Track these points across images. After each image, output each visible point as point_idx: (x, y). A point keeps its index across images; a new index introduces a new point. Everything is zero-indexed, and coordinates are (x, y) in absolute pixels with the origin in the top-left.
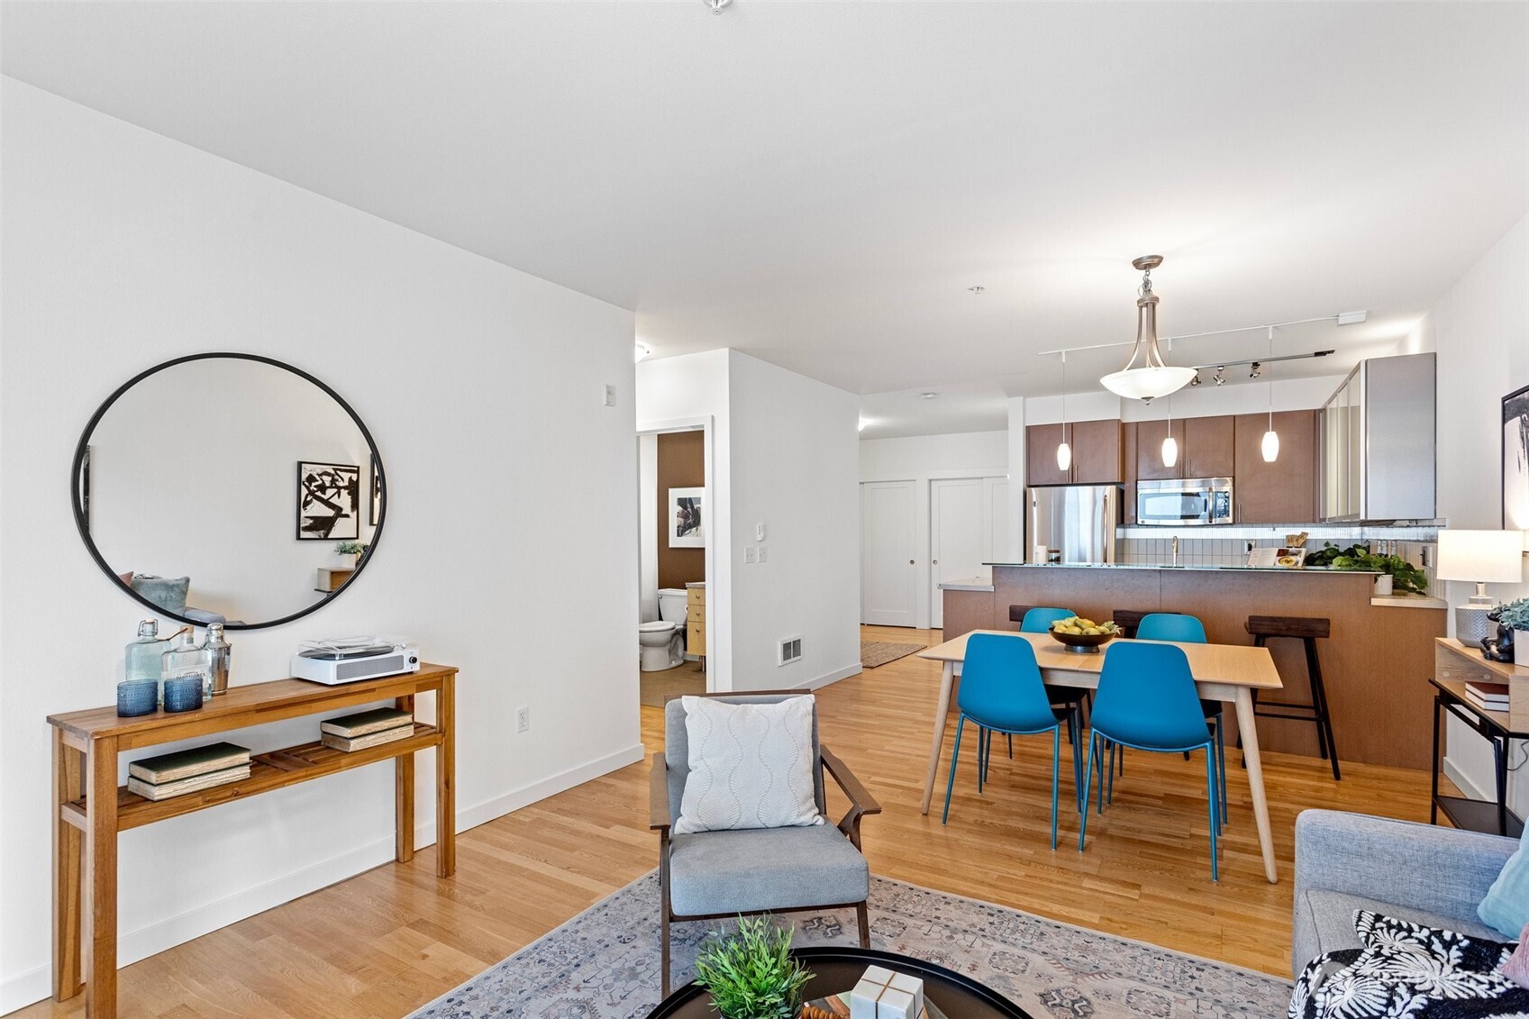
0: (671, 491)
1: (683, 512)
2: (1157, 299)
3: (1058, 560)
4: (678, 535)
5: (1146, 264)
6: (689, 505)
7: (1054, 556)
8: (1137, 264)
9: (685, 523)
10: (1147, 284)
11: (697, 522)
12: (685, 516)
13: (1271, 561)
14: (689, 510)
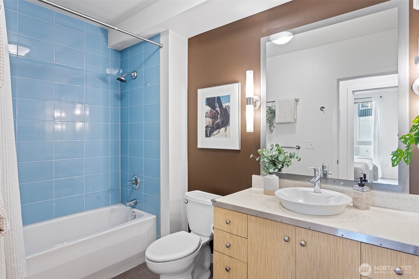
0: (199, 91)
1: (211, 111)
4: (207, 136)
6: (217, 105)
9: (213, 123)
11: (225, 122)
12: (213, 116)
14: (218, 109)
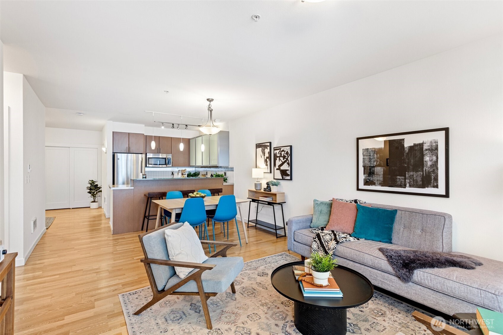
2: (212, 110)
3: (146, 177)
5: (210, 100)
7: (144, 176)
8: (208, 100)
10: (210, 105)
13: (180, 176)
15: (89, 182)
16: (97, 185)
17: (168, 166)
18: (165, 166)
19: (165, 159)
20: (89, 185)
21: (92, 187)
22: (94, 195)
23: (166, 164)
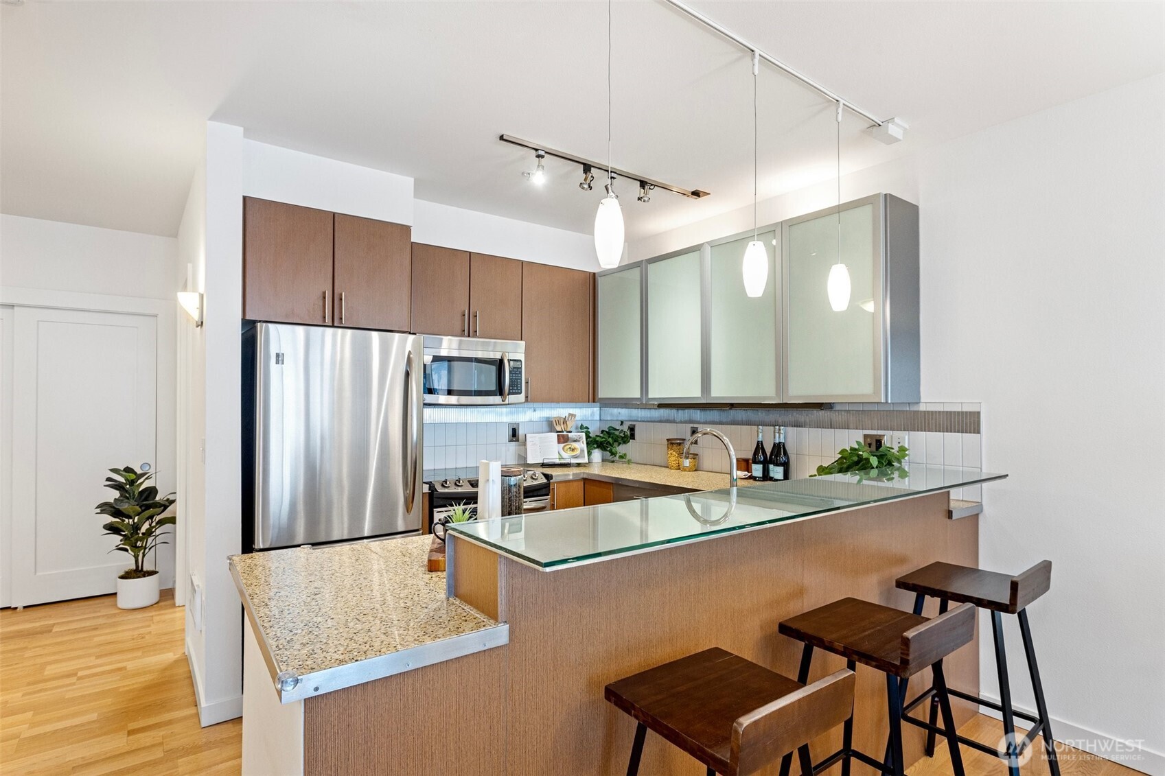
15: (109, 479)
16: (152, 491)
17: (512, 399)
18: (497, 399)
19: (500, 364)
20: (113, 495)
21: (125, 507)
22: (133, 540)
23: (500, 391)
